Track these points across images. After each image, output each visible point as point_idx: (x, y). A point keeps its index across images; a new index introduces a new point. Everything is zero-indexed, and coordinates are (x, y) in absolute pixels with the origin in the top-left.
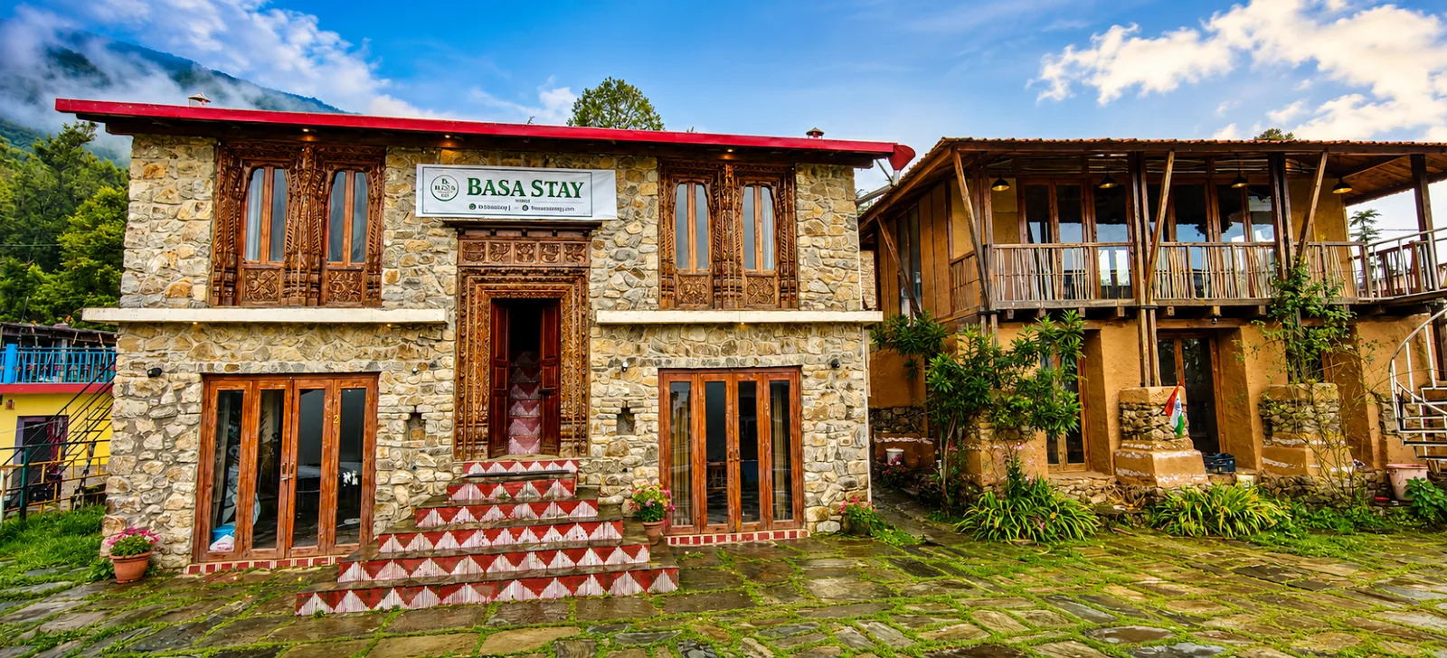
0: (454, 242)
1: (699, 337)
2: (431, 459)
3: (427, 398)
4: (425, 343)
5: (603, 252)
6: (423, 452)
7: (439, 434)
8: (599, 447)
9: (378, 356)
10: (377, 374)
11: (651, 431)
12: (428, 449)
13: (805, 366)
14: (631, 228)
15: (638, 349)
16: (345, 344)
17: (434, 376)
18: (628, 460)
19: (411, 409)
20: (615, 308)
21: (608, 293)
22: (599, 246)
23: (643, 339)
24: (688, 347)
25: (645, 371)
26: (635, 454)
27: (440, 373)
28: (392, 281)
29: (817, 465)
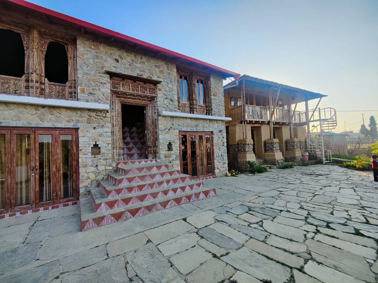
0: (109, 80)
1: (189, 121)
2: (103, 162)
3: (100, 138)
4: (99, 117)
5: (161, 92)
6: (100, 159)
7: (106, 152)
8: (162, 155)
9: (78, 121)
10: (77, 129)
11: (177, 150)
12: (102, 158)
13: (214, 132)
14: (169, 86)
15: (173, 124)
16: (62, 116)
17: (103, 131)
18: (171, 159)
19: (95, 143)
20: (166, 110)
21: (164, 106)
22: (160, 90)
23: (174, 122)
24: (186, 125)
25: (175, 131)
26: (174, 157)
27: (105, 130)
28: (83, 91)
29: (217, 158)
